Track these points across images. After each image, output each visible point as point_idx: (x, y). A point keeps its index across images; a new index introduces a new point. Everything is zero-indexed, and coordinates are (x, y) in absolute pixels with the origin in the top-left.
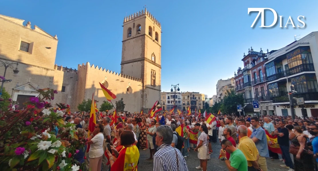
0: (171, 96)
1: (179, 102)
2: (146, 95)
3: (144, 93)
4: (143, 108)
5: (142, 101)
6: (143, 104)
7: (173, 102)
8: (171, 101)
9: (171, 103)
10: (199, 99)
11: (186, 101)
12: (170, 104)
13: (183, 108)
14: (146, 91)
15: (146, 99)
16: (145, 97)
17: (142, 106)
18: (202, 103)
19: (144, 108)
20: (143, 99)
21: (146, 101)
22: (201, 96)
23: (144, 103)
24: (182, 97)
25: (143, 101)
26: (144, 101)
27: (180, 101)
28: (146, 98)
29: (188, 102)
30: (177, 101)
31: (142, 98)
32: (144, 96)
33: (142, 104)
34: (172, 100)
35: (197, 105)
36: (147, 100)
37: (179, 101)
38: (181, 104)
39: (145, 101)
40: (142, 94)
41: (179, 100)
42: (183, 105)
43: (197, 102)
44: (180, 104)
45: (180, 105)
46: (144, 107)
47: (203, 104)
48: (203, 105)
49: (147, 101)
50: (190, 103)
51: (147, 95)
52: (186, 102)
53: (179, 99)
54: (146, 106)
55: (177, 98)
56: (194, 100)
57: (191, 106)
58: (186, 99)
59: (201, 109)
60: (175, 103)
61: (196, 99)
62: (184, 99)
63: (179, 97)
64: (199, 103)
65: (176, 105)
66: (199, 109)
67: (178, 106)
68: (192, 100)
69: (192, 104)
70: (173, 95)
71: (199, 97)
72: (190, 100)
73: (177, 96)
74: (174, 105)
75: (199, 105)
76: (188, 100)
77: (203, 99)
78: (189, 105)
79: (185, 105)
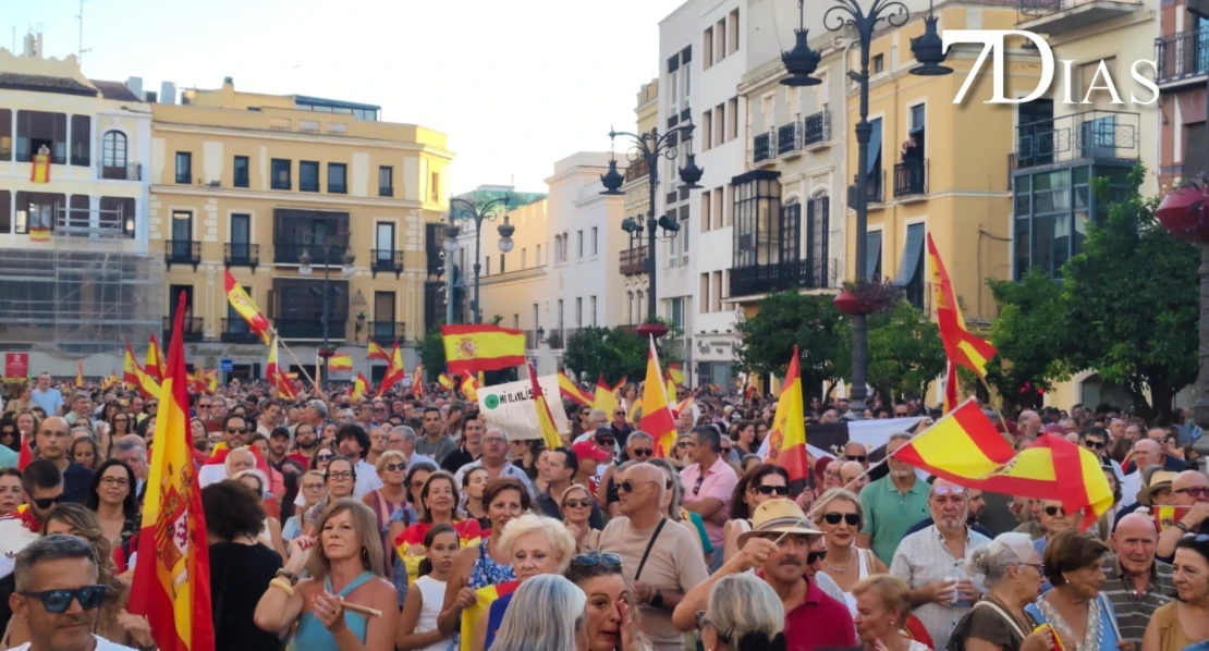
1: (119, 211)
7: (19, 218)
10: (387, 191)
11: (212, 207)
13: (163, 305)
18: (413, 244)
22: (408, 161)
24: (160, 143)
27: (128, 206)
29: (241, 221)
30: (81, 201)
34: (15, 176)
35: (359, 275)
37: (107, 202)
38: (138, 248)
41: (117, 189)
42: (170, 261)
43: (365, 239)
44: (126, 247)
45: (129, 264)
47: (423, 260)
48: (424, 276)
50: (261, 234)
52: (212, 232)
53: (114, 172)
55: (82, 160)
56: (322, 200)
57: (276, 281)
58: (215, 185)
59: (398, 319)
60: (58, 228)
61: (340, 187)
62: (185, 178)
63: (120, 146)
64: (385, 245)
65: (62, 255)
66: (372, 319)
67: (100, 278)
68: (296, 198)
69: (285, 250)
70: (22, 114)
71: (387, 170)
72: (262, 200)
73: (82, 123)
74: (39, 261)
75: (380, 275)
76: (241, 193)
77: (436, 198)
78: (254, 265)
79: (196, 263)
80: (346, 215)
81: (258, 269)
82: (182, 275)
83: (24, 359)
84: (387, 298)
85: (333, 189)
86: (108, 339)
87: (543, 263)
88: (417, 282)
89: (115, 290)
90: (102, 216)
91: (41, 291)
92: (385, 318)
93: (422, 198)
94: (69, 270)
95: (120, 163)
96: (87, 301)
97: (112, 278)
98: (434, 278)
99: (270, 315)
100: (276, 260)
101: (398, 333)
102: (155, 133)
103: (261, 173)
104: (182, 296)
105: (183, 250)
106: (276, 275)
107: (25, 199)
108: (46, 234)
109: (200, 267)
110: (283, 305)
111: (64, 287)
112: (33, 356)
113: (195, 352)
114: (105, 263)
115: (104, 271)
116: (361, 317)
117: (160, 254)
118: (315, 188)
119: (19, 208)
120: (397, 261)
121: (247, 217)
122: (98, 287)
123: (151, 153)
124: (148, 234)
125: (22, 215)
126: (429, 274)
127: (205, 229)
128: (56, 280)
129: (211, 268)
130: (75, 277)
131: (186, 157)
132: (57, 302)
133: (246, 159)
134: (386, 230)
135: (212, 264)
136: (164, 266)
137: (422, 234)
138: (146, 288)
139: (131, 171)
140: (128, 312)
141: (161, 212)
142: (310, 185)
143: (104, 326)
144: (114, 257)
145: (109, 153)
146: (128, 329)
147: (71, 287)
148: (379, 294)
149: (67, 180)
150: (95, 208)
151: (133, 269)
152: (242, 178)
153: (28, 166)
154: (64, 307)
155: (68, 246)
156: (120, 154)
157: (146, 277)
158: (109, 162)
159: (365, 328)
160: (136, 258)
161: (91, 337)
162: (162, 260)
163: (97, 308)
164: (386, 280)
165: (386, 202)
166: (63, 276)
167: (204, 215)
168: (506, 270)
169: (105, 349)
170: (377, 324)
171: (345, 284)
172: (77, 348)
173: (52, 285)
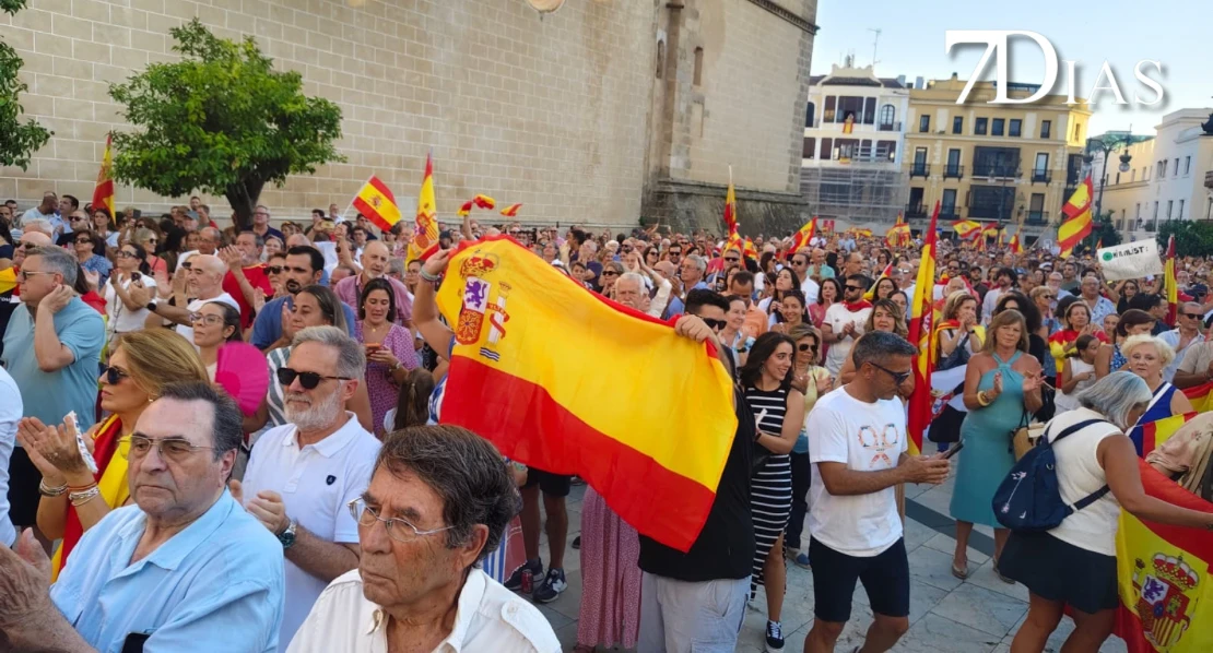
0: (830, 101)
1: (887, 147)
2: (699, 50)
3: (683, 34)
4: (662, 172)
5: (657, 106)
6: (668, 139)
7: (835, 152)
8: (826, 143)
9: (825, 155)
10: (1046, 135)
11: (939, 145)
12: (816, 162)
13: (906, 198)
14: (696, 15)
15: (699, 90)
16: (685, 66)
17: (653, 162)
18: (1059, 166)
19: (675, 176)
20: (669, 88)
21: (697, 111)
22: (1061, 117)
23: (676, 125)
24: (913, 110)
25: (668, 114)
26: (680, 107)
27: (892, 145)
28: (697, 81)
29: (955, 153)
30: (867, 143)
31: (658, 83)
32: (681, 64)
33: (655, 137)
34: (835, 130)
35: (1024, 185)
36: (700, 101)
37: (881, 143)
38: (894, 167)
39: (689, 110)
40: (662, 35)
41: (887, 136)
42: (912, 175)
43: (1029, 163)
44: (891, 167)
45: (890, 176)
46: (675, 163)
47: (1065, 175)
48: (1064, 185)
49: (705, 114)
50: (966, 160)
51: (706, 54)
52: (938, 158)
53: (886, 127)
54: (688, 165)
55: (869, 121)
56: (1005, 140)
57: (972, 186)
58: (942, 133)
59: (1045, 209)
60: (854, 157)
61: (1016, 132)
62: (925, 129)
63: (891, 113)
64: (1041, 166)
65: (855, 171)
66: (1028, 208)
67: (873, 183)
68: (989, 140)
69: (980, 168)
70: (841, 98)
71: (1047, 123)
72: (968, 141)
73: (872, 101)
74: (844, 174)
75: (1036, 184)
76: (957, 137)
77: (1077, 139)
78: (960, 177)
79: (926, 175)
80: (1018, 150)
81: (962, 180)
82: (919, 181)
83: (832, 223)
84: (1039, 197)
85: (1012, 134)
86: (874, 215)
87: (1146, 178)
88: (1059, 189)
89: (881, 189)
90: (878, 151)
91: (843, 189)
92: (1037, 208)
93: (1068, 139)
94: (858, 179)
95: (890, 122)
96: (866, 195)
97: (880, 183)
98: (1071, 186)
99: (967, 205)
100: (974, 174)
101: (1044, 218)
102: (911, 105)
103: (969, 125)
104: (917, 194)
105: (920, 169)
106: (973, 183)
107: (839, 142)
108: (848, 160)
109: (929, 178)
110: (975, 200)
111: (855, 188)
112: (837, 222)
113: (921, 223)
114: (877, 175)
115: (876, 180)
116: (1022, 208)
117: (908, 170)
118: (1001, 133)
119: (836, 146)
120: (1048, 176)
121: (959, 151)
122: (872, 187)
123: (907, 116)
124: (902, 159)
125: (837, 150)
126: (1068, 183)
127: (934, 157)
128: (851, 184)
129: (935, 178)
130: (861, 182)
131: (926, 118)
132: (851, 195)
133: (961, 118)
134: (1043, 158)
135: (936, 176)
136: (909, 177)
137: (1066, 160)
138: (898, 189)
139: (895, 126)
140: (887, 201)
141: (910, 149)
142: (998, 131)
143: (875, 209)
144: (882, 172)
145: (884, 117)
146: (886, 210)
147: (859, 188)
148: (1034, 195)
149: (862, 131)
150: (874, 145)
151: (891, 178)
152: (958, 127)
153: (842, 125)
154: (854, 198)
155: (859, 166)
156: (890, 118)
157: (898, 183)
158: (884, 122)
159: (1024, 213)
160: (894, 173)
161: (867, 214)
162: (908, 173)
163: (871, 198)
164: (1040, 187)
165: (1045, 141)
166: (855, 182)
167: (934, 149)
168: (1121, 181)
169: (873, 220)
170: (1031, 212)
171: (1014, 189)
172: (859, 219)
173: (849, 186)
